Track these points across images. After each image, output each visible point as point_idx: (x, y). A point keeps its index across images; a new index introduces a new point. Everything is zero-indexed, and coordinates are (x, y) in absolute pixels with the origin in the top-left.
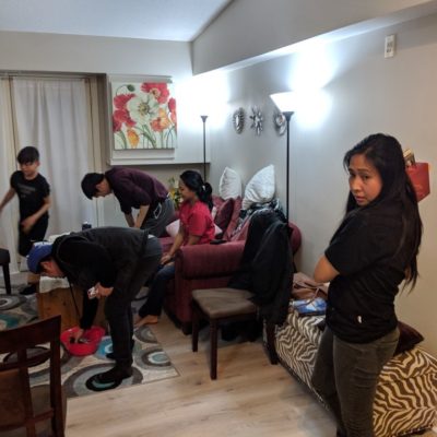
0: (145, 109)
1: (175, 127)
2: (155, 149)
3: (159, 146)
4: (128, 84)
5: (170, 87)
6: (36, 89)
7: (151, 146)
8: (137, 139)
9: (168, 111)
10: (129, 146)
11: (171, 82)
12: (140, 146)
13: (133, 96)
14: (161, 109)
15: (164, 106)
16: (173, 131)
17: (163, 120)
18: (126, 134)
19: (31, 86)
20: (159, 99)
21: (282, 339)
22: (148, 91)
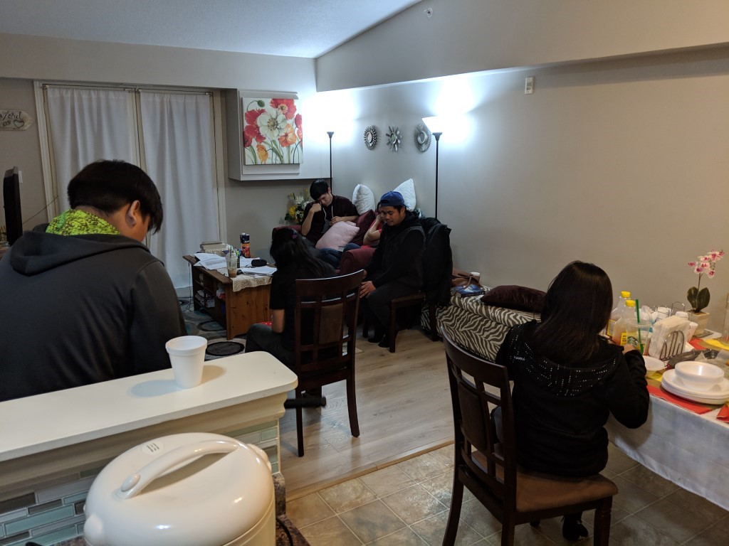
0: (274, 124)
1: (301, 142)
2: (282, 164)
3: (286, 161)
4: (258, 99)
5: (296, 103)
6: (162, 103)
7: (279, 162)
8: (267, 154)
9: (295, 126)
10: (259, 162)
11: (297, 98)
12: (269, 161)
13: (262, 111)
14: (288, 126)
15: (291, 121)
16: (299, 146)
17: (290, 136)
18: (256, 149)
19: (157, 99)
20: (286, 114)
21: (444, 318)
22: (277, 107)
